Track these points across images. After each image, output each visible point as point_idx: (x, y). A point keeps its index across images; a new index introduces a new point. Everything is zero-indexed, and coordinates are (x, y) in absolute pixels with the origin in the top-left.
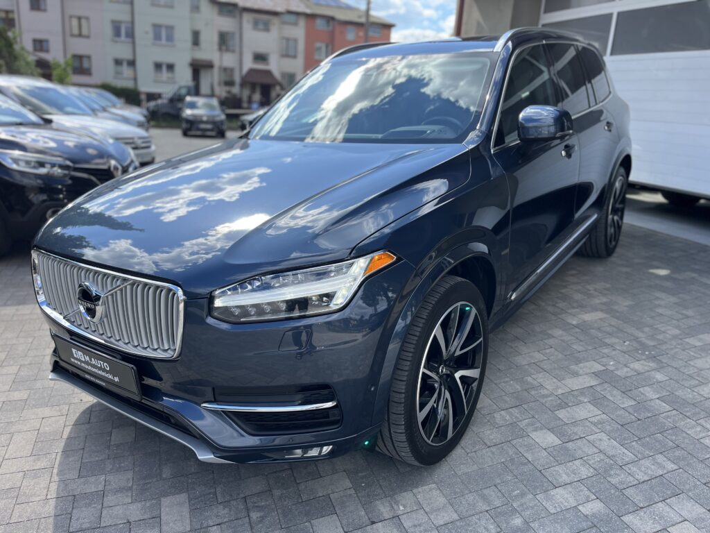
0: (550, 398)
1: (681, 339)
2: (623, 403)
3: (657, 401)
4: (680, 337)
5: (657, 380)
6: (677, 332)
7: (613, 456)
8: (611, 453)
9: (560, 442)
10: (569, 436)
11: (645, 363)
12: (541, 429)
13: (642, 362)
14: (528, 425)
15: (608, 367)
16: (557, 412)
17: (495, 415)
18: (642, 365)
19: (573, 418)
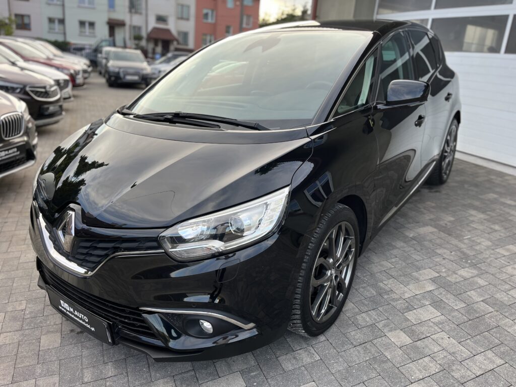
0: (400, 302)
1: (493, 250)
2: (456, 305)
3: (482, 303)
4: (492, 248)
5: (480, 285)
6: (490, 244)
7: (453, 353)
8: (452, 351)
9: (411, 341)
10: (418, 336)
11: (469, 270)
12: (395, 330)
13: (466, 269)
14: (385, 326)
15: (442, 274)
16: (406, 314)
17: (358, 318)
18: (467, 272)
19: (420, 319)
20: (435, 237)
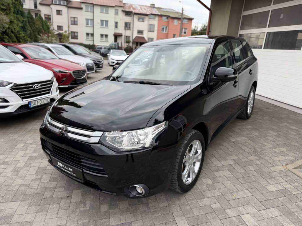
20: (245, 142)
